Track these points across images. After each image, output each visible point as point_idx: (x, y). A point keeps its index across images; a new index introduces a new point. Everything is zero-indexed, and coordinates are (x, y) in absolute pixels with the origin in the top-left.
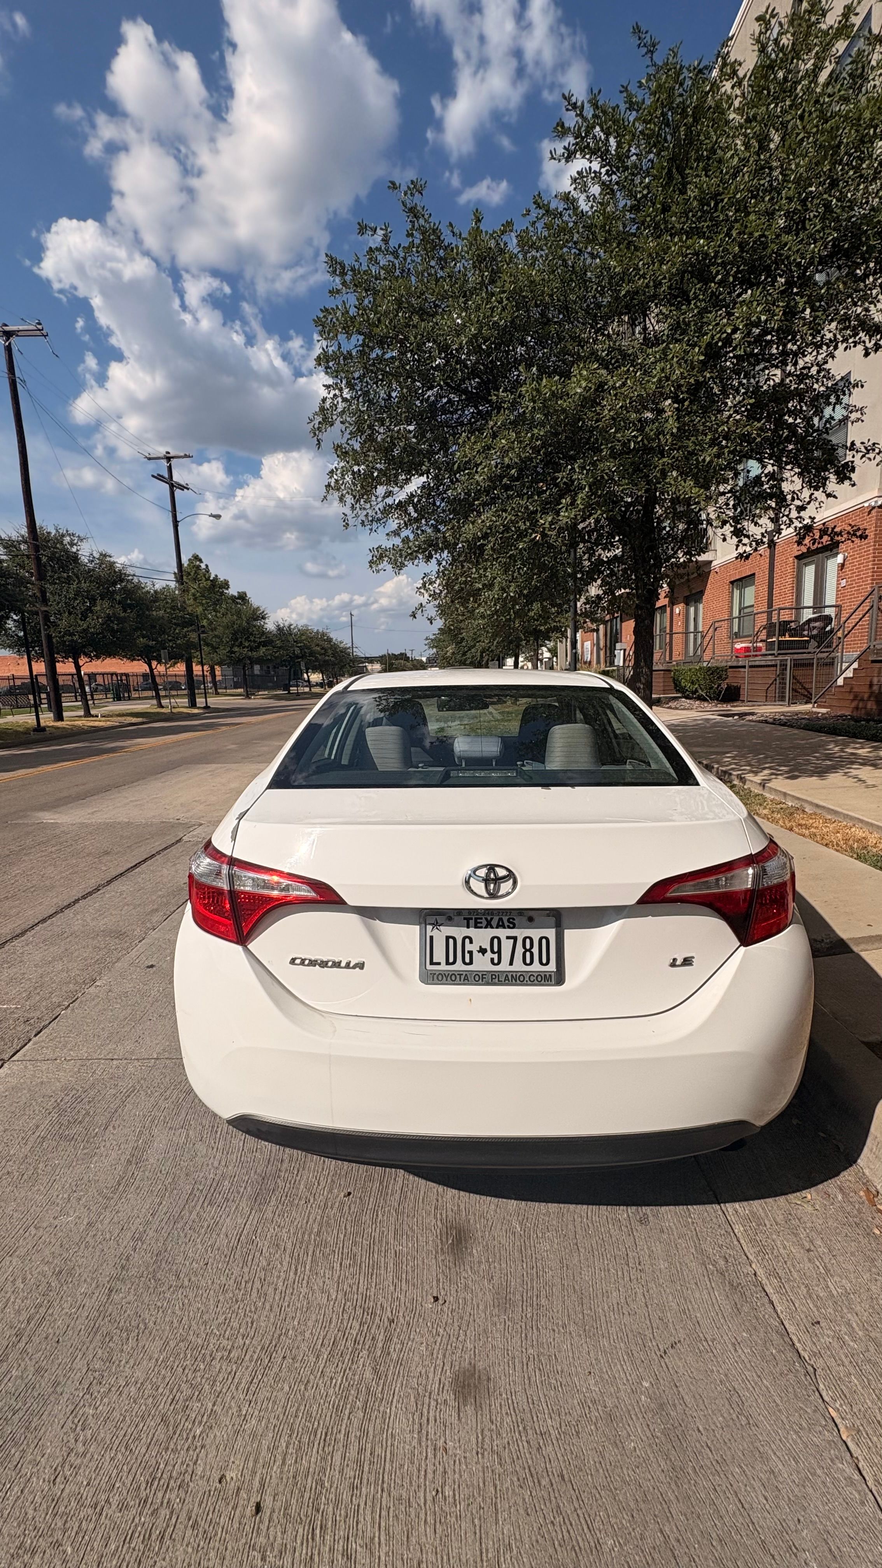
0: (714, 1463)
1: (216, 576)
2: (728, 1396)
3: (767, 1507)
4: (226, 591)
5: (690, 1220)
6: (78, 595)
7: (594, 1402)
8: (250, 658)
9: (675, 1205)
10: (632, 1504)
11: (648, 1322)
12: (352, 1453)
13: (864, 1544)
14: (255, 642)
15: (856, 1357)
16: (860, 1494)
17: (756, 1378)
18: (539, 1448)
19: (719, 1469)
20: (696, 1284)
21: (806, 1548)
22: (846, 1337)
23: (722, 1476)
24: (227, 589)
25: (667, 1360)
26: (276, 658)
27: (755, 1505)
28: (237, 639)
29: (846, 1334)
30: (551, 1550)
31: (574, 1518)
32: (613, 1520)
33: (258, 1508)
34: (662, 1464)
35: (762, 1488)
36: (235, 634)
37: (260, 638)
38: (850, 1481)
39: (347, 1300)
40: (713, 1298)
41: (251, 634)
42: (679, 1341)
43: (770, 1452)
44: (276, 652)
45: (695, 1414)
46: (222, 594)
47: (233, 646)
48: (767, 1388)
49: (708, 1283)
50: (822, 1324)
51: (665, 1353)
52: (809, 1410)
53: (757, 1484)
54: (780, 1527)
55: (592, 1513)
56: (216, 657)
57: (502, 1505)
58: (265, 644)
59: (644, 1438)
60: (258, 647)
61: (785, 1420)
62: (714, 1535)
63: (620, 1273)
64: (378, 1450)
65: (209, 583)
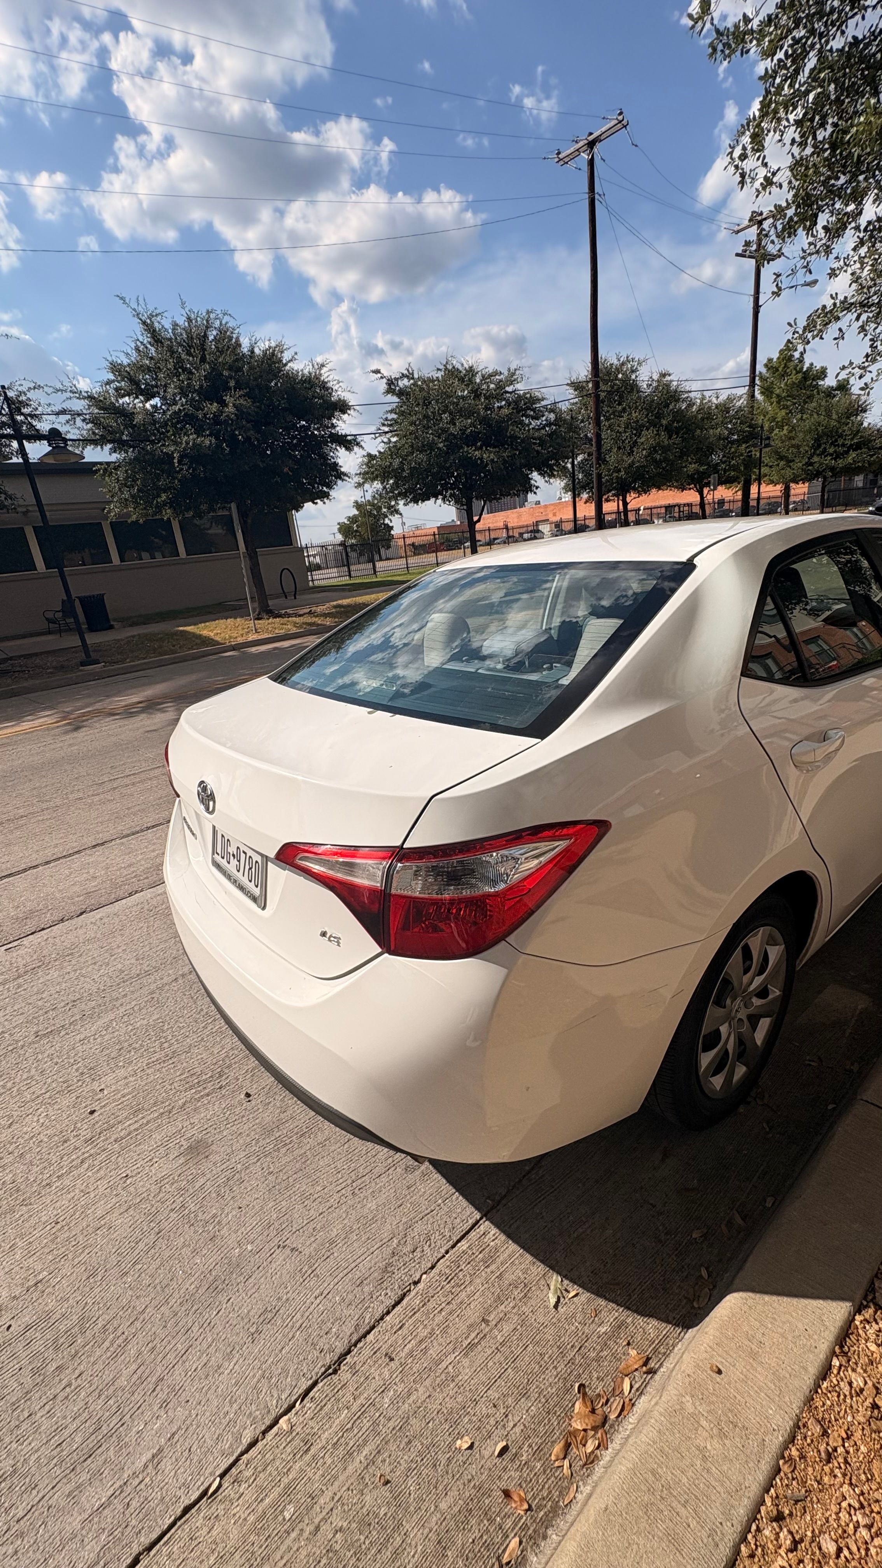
0: (208, 1321)
1: (812, 364)
2: (269, 1309)
3: (190, 1373)
4: (821, 383)
5: (440, 1201)
6: (628, 428)
7: (219, 1222)
8: (832, 469)
9: (448, 1181)
10: (157, 1281)
11: (305, 1222)
12: (132, 1128)
13: (188, 1462)
14: (843, 445)
15: (372, 1409)
16: (229, 1448)
17: (298, 1325)
18: (172, 1210)
19: (205, 1325)
20: (368, 1239)
21: (169, 1414)
22: (392, 1393)
23: (201, 1331)
24: (823, 379)
25: (277, 1252)
26: (870, 464)
27: (187, 1363)
28: (819, 446)
29: (395, 1391)
30: (114, 1250)
31: (137, 1252)
32: (143, 1275)
33: (92, 1112)
34: (193, 1286)
35: (202, 1364)
36: (817, 441)
37: (852, 439)
38: (238, 1437)
39: (223, 1060)
40: (363, 1257)
41: (841, 436)
42: (300, 1252)
43: (235, 1360)
44: (872, 456)
45: (241, 1291)
46: (817, 386)
47: (812, 456)
48: (293, 1337)
49: (376, 1247)
50: (392, 1364)
51: (284, 1247)
52: (289, 1379)
53: (204, 1359)
54: (178, 1388)
55: (144, 1260)
56: (788, 473)
57: (131, 1212)
58: (857, 447)
59: (206, 1266)
60: (847, 452)
61: (269, 1362)
62: (155, 1342)
63: (341, 1181)
64: (139, 1137)
65: (800, 375)
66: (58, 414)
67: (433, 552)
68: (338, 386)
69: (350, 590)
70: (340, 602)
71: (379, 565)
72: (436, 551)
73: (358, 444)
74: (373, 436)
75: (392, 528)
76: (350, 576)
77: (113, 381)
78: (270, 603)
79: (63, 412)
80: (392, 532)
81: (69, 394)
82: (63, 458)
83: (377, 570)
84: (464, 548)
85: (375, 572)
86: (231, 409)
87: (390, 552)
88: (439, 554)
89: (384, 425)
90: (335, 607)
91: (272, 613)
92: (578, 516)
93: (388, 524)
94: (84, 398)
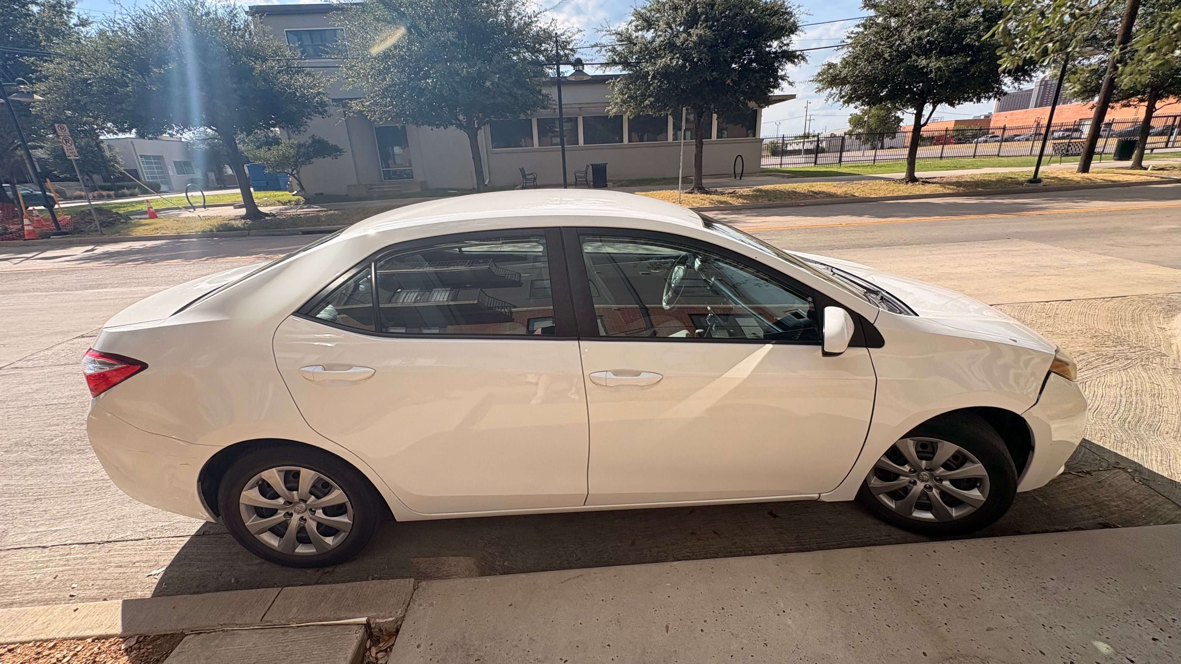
66: (593, 47)
67: (942, 144)
68: (798, 10)
69: (788, 177)
70: (760, 187)
71: (880, 152)
72: (944, 144)
73: (804, 58)
74: (836, 48)
75: (902, 120)
76: (815, 163)
77: (634, 21)
78: (704, 181)
79: (596, 45)
80: (901, 124)
81: (604, 33)
82: (580, 78)
83: (843, 159)
84: (977, 143)
85: (840, 161)
86: (695, 38)
87: (894, 142)
88: (946, 146)
89: (848, 37)
90: (754, 191)
91: (702, 190)
92: (1053, 122)
93: (898, 117)
94: (613, 34)
